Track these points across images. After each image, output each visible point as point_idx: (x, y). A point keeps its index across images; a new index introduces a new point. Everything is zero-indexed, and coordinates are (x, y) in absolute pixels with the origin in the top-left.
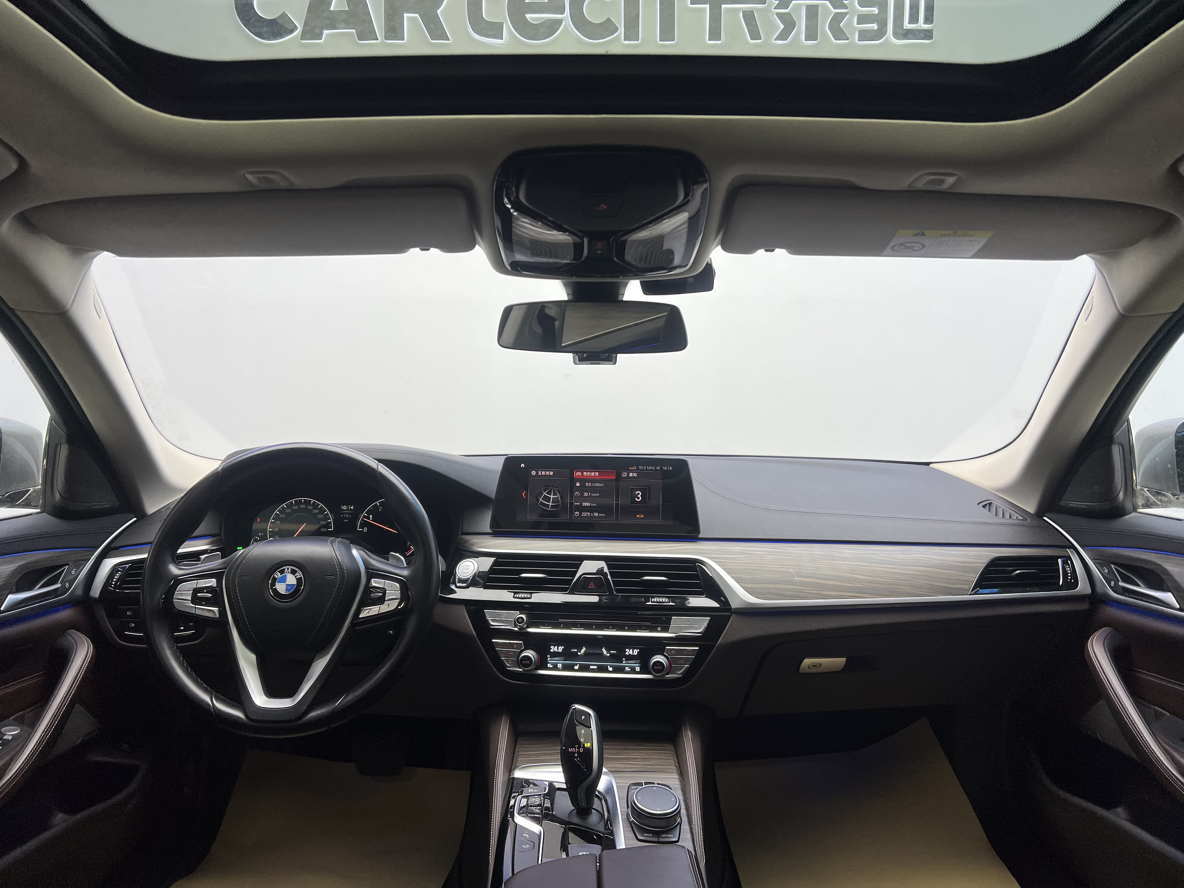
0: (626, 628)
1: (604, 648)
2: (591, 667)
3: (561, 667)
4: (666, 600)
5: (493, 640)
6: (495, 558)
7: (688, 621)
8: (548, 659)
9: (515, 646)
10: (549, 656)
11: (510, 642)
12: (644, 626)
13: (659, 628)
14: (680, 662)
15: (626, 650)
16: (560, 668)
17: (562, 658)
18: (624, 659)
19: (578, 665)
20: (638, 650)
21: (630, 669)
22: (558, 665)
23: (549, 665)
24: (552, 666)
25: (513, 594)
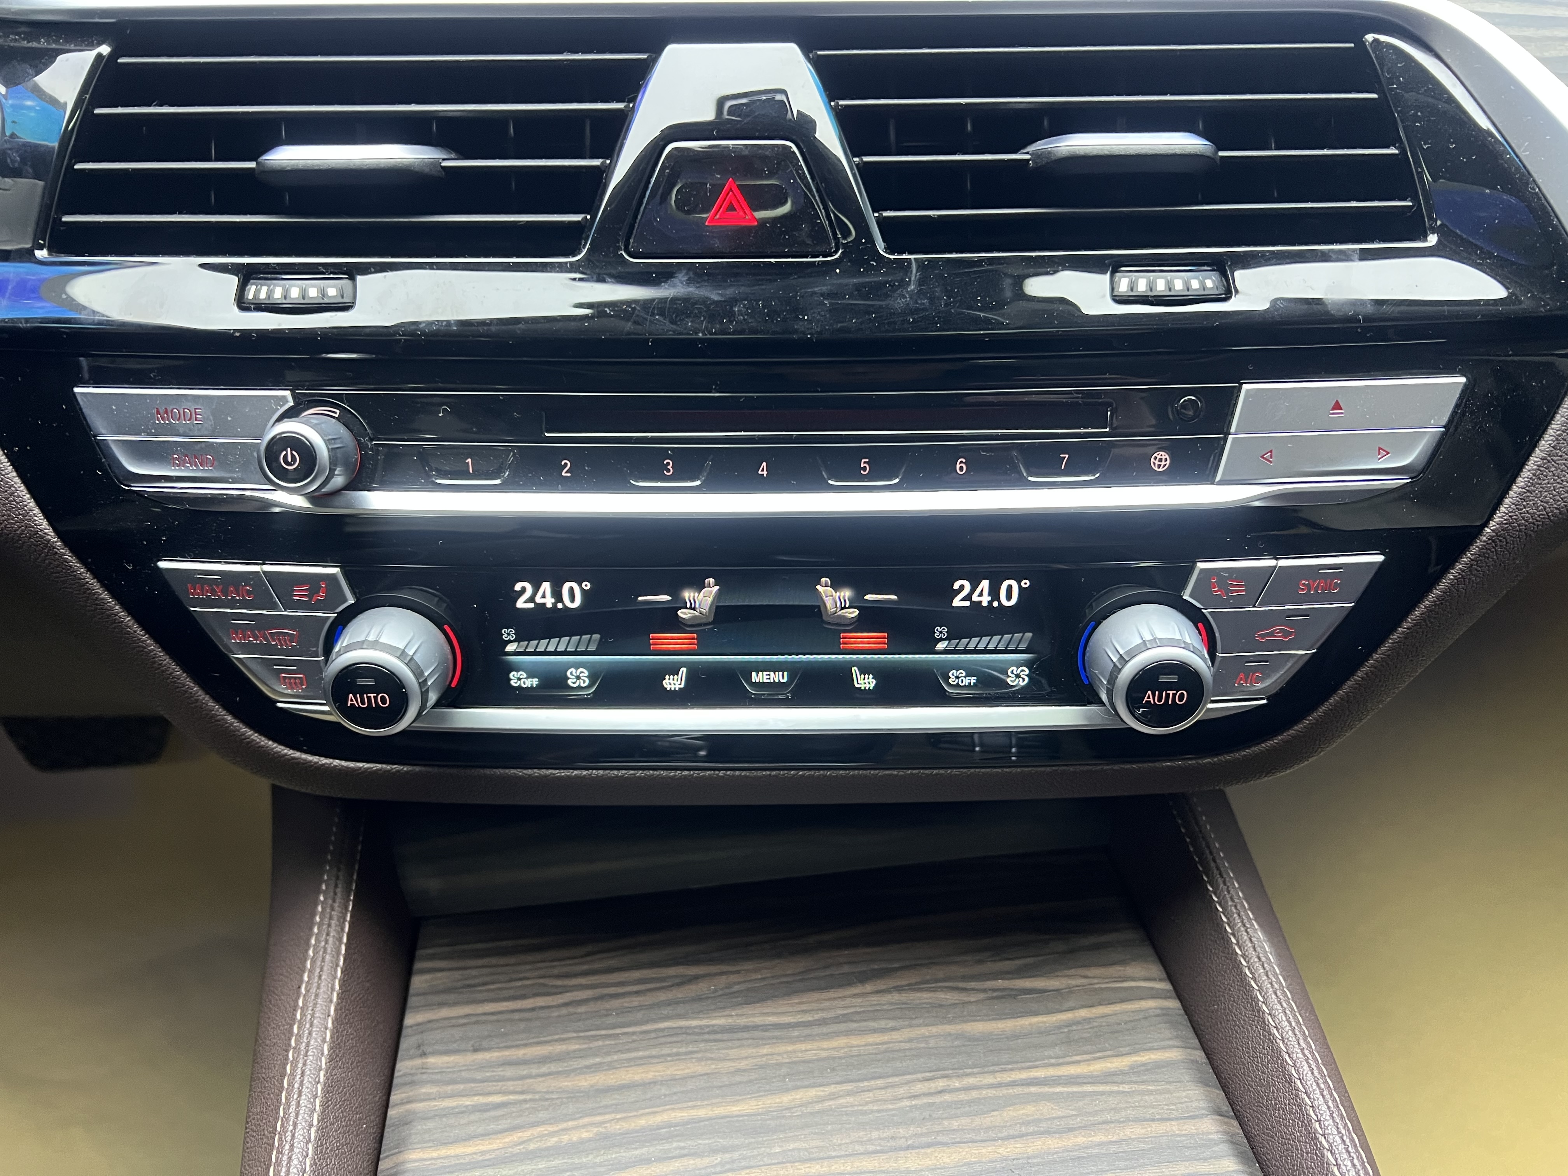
0: (960, 465)
1: (824, 580)
2: (756, 677)
3: (585, 682)
4: (1209, 284)
5: (162, 565)
6: (105, 50)
7: (1337, 406)
8: (510, 648)
9: (299, 594)
10: (508, 633)
11: (265, 573)
12: (1064, 448)
13: (1163, 455)
14: (1272, 634)
15: (956, 586)
16: (580, 688)
17: (586, 637)
18: (940, 631)
19: (684, 670)
20: (1026, 583)
21: (973, 680)
22: (571, 673)
23: (519, 679)
24: (535, 682)
25: (233, 281)
